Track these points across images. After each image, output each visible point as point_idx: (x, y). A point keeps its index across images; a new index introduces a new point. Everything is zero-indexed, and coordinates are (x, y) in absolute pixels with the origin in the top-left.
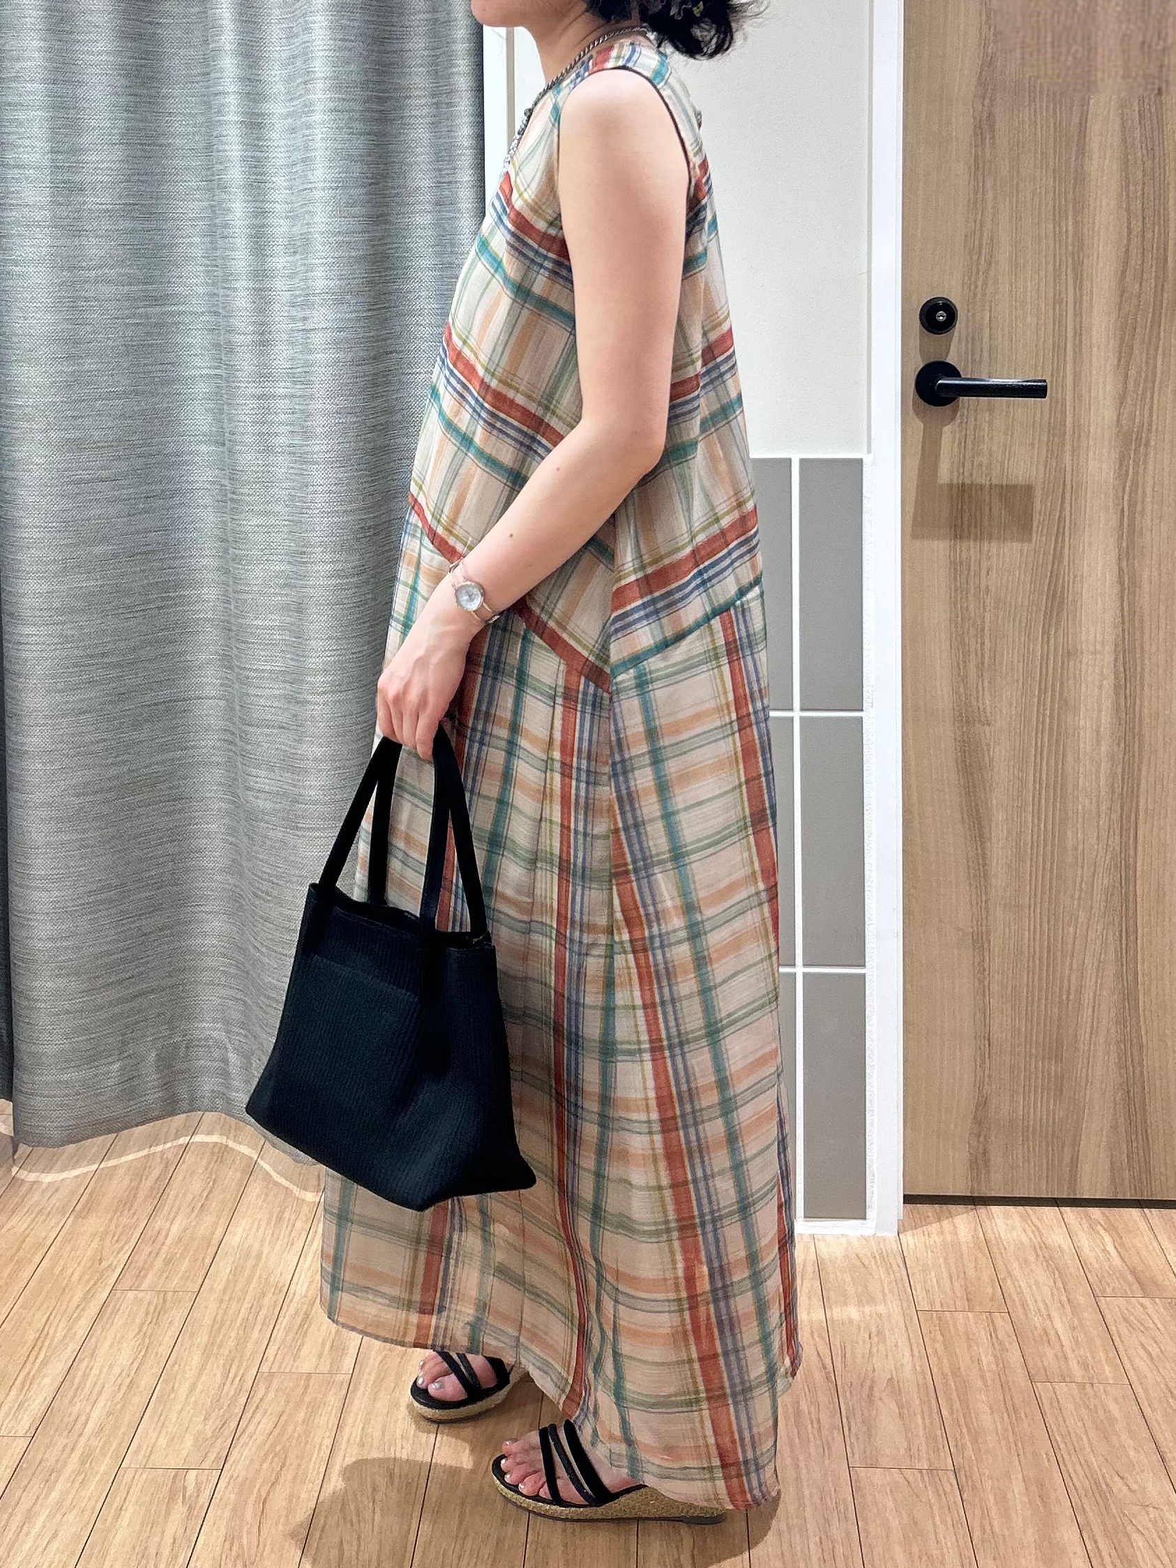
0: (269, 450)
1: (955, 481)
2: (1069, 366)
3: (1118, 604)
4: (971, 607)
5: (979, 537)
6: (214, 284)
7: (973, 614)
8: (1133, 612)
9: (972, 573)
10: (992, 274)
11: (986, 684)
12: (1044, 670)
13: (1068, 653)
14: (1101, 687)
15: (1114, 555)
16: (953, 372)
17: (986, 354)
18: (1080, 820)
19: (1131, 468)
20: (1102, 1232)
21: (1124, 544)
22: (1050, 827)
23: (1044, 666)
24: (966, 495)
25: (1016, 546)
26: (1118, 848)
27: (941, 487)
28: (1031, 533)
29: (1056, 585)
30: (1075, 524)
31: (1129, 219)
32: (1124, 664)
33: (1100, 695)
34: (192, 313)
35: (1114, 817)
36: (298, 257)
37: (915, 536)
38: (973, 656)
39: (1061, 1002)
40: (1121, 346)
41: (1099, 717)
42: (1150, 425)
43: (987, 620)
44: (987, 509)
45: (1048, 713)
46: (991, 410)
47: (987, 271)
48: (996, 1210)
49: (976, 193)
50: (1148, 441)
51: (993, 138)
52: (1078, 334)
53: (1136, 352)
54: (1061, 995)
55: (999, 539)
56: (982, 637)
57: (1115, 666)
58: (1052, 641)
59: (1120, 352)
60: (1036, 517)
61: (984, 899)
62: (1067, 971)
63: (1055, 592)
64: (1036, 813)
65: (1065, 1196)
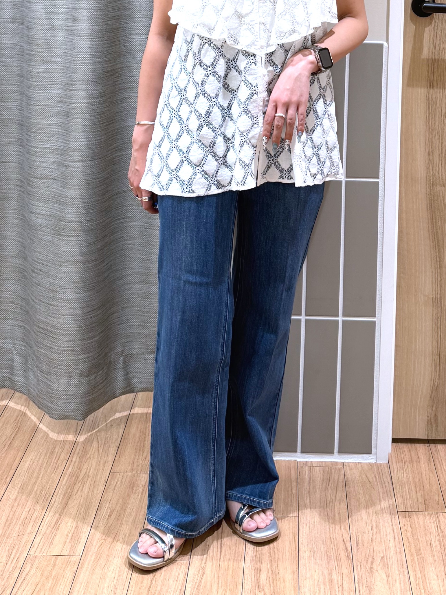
1: (430, 57)
7: (438, 127)
9: (438, 105)
24: (436, 64)
27: (423, 60)
38: (437, 149)
48: (440, 447)
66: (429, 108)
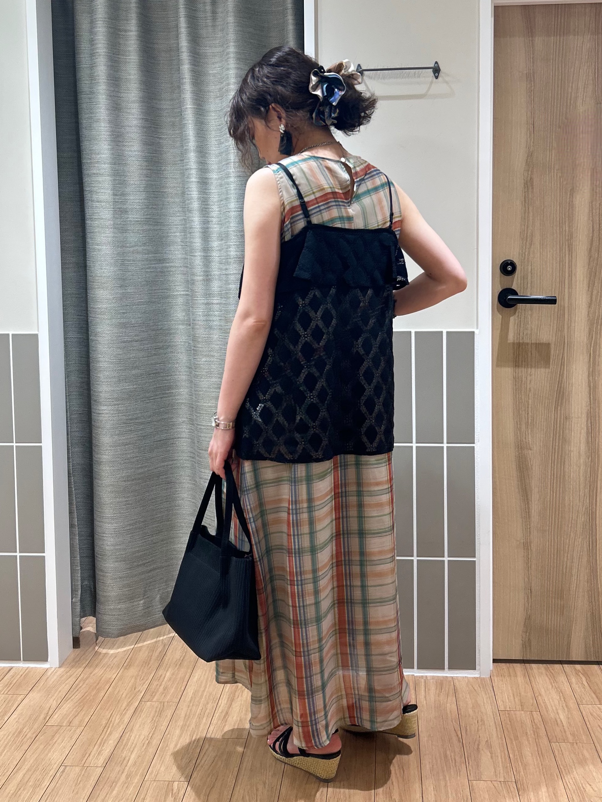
0: (210, 328)
1: (515, 342)
3: (588, 396)
4: (523, 398)
5: (526, 367)
6: (186, 254)
7: (523, 401)
8: (595, 399)
10: (532, 249)
11: (529, 431)
12: (555, 426)
13: (566, 418)
14: (580, 433)
15: (586, 374)
16: (515, 293)
17: (529, 285)
18: (571, 492)
19: (594, 335)
20: (581, 675)
21: (591, 369)
22: (558, 496)
23: (555, 424)
24: (521, 348)
25: (543, 370)
26: (588, 505)
27: (509, 343)
28: (550, 363)
29: (561, 387)
30: (569, 361)
31: (593, 224)
32: (591, 422)
33: (580, 437)
34: (175, 267)
35: (587, 491)
36: (223, 242)
37: (497, 366)
38: (524, 419)
39: (563, 573)
40: (589, 282)
41: (580, 447)
43: (530, 403)
44: (530, 354)
45: (557, 444)
46: (531, 310)
47: (529, 248)
48: (534, 666)
49: (525, 213)
51: (533, 188)
52: (570, 276)
53: (596, 284)
54: (563, 570)
55: (535, 367)
56: (528, 411)
57: (587, 424)
58: (559, 412)
59: (589, 284)
60: (552, 357)
61: (528, 527)
62: (566, 559)
63: (560, 390)
64: (552, 489)
65: (565, 660)
66: (516, 385)
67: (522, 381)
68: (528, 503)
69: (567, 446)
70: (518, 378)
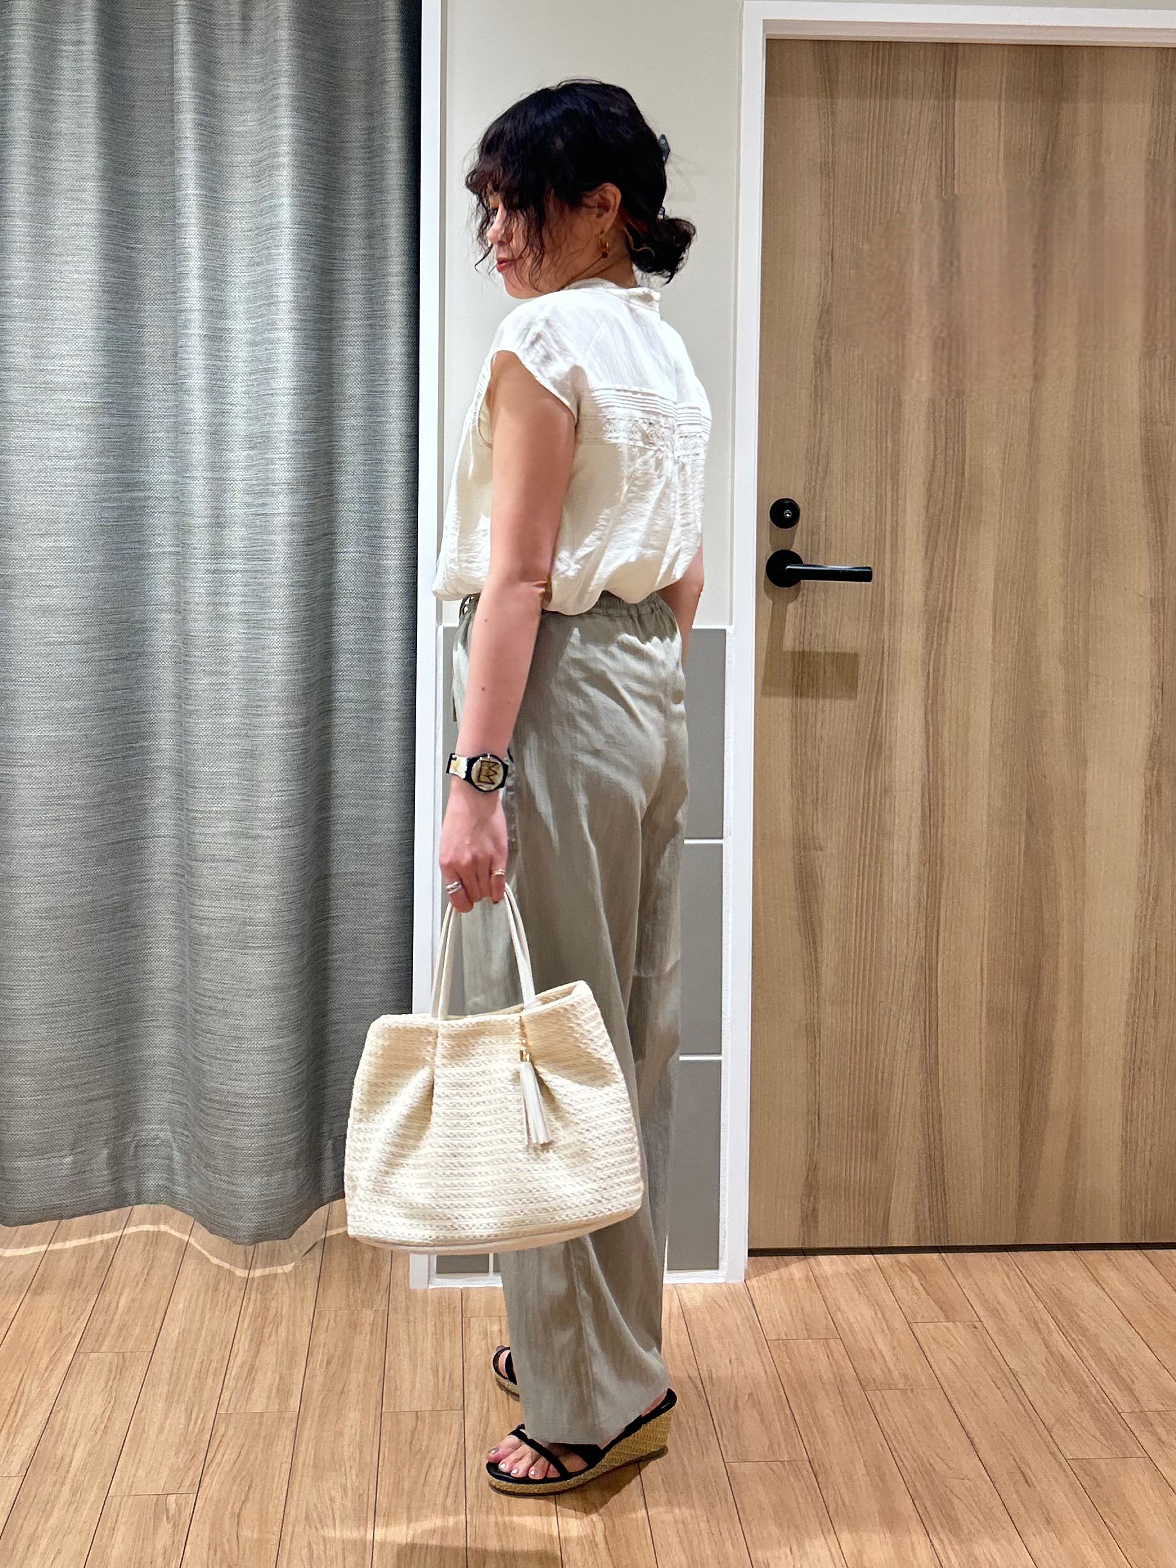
0: (220, 618)
2: (888, 556)
3: (925, 750)
4: (809, 753)
5: (816, 696)
6: (177, 473)
8: (936, 757)
9: (810, 724)
10: (828, 481)
11: (820, 815)
12: (866, 805)
13: (885, 791)
14: (910, 819)
15: (920, 712)
16: (796, 559)
17: (822, 545)
18: (894, 929)
19: (935, 639)
20: (910, 1273)
21: (930, 702)
22: (869, 935)
23: (866, 801)
24: (805, 660)
25: (844, 702)
26: (923, 951)
27: (786, 653)
28: (856, 690)
29: (876, 735)
30: (891, 684)
31: (935, 438)
32: (929, 799)
33: (910, 825)
34: (156, 498)
35: (921, 925)
37: (765, 693)
38: (809, 792)
39: (876, 1081)
40: (928, 542)
41: (909, 844)
42: (951, 604)
43: (821, 763)
44: (822, 672)
45: (869, 839)
47: (824, 478)
49: (815, 414)
50: (948, 621)
51: (829, 370)
52: (894, 530)
53: (940, 544)
54: (877, 1077)
55: (831, 697)
56: (817, 778)
57: (922, 801)
58: (873, 781)
59: (927, 545)
60: (860, 678)
61: (816, 996)
62: (882, 1056)
63: (875, 740)
64: (858, 923)
65: (878, 1245)
66: (796, 729)
67: (807, 723)
68: (815, 950)
69: (886, 844)
70: (801, 717)
